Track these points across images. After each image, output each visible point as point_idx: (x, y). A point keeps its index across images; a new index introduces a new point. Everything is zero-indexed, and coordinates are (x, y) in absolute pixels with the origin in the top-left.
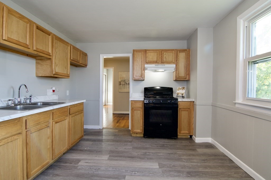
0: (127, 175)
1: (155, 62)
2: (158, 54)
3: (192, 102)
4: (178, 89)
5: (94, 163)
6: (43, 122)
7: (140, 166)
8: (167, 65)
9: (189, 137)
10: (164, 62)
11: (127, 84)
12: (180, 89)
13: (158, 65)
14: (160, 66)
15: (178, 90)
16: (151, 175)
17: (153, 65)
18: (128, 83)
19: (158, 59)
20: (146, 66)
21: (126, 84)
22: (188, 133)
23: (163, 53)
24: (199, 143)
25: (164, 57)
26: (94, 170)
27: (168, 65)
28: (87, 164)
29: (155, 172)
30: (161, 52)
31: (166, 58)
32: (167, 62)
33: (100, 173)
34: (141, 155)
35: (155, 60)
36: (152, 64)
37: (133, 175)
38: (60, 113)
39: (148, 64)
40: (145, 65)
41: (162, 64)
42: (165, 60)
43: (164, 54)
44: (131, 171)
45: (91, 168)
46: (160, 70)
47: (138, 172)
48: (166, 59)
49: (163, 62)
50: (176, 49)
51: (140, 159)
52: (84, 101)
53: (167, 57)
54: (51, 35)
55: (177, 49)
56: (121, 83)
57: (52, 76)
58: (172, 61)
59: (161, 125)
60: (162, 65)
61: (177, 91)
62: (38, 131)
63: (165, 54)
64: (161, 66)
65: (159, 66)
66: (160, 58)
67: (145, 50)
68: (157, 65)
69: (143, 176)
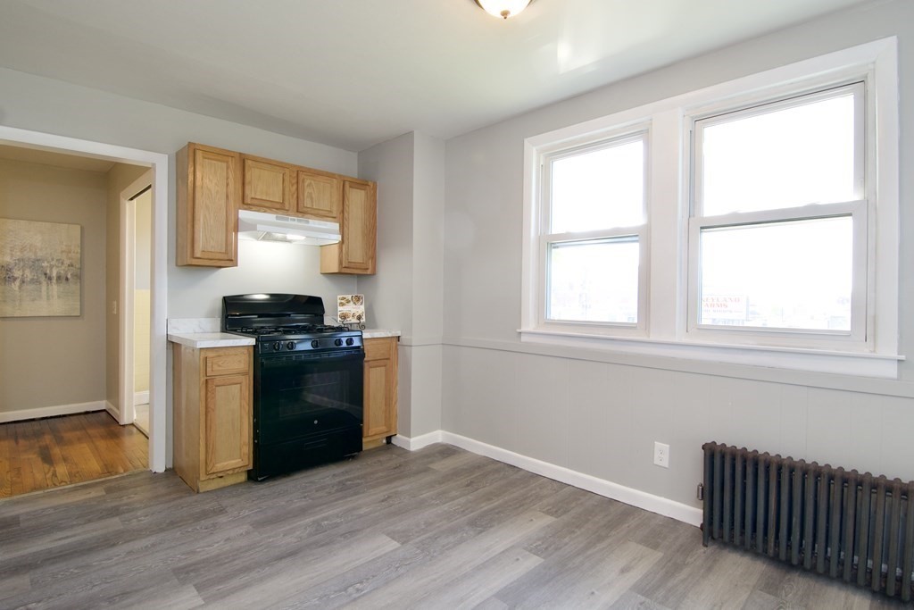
1: (278, 206)
2: (287, 178)
3: (395, 340)
4: (339, 301)
7: (347, 564)
8: (315, 223)
9: (384, 441)
10: (305, 210)
11: (54, 281)
12: (348, 302)
13: (287, 219)
14: (293, 221)
15: (342, 304)
17: (270, 217)
18: (54, 274)
19: (287, 197)
20: (244, 214)
21: (43, 278)
23: (303, 181)
25: (306, 194)
27: (317, 222)
29: (406, 559)
30: (295, 175)
31: (312, 199)
32: (316, 212)
35: (278, 199)
36: (265, 212)
37: (358, 598)
39: (250, 209)
40: (240, 211)
41: (300, 215)
42: (307, 203)
43: (306, 184)
44: (340, 591)
47: (361, 583)
48: (312, 202)
49: (300, 211)
50: (340, 176)
53: (314, 196)
55: (344, 176)
56: (17, 273)
58: (331, 211)
59: (316, 422)
60: (298, 220)
61: (340, 308)
63: (309, 185)
64: (296, 223)
65: (290, 222)
66: (292, 196)
67: (240, 154)
68: (282, 219)
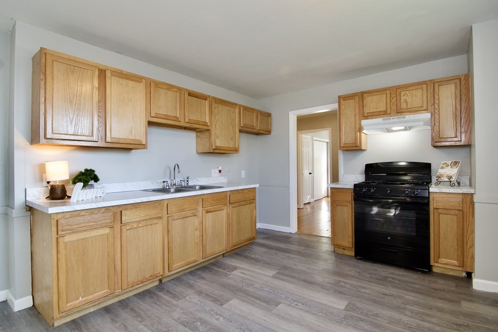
0: (284, 303)
1: (383, 113)
2: (388, 96)
3: (469, 196)
4: (441, 166)
5: (252, 276)
6: (188, 209)
7: (314, 297)
8: (409, 117)
9: (464, 274)
10: (401, 110)
12: (448, 166)
13: (390, 119)
14: (394, 119)
15: (442, 168)
16: (320, 314)
17: (379, 120)
19: (388, 107)
20: (364, 122)
22: (458, 264)
23: (400, 94)
24: (482, 291)
25: (402, 101)
26: (245, 285)
27: (412, 116)
28: (243, 275)
29: (331, 313)
30: (395, 91)
31: (407, 103)
32: (410, 110)
33: (250, 289)
34: (329, 283)
35: (383, 109)
36: (376, 118)
37: (292, 306)
38: (213, 200)
39: (367, 119)
40: (362, 121)
41: (399, 114)
42: (404, 106)
43: (402, 95)
44: (293, 300)
45: (243, 281)
46: (394, 129)
47: (302, 304)
48: (407, 104)
49: (399, 112)
50: (431, 81)
51: (322, 288)
52: (257, 186)
53: (408, 100)
54: (208, 99)
55: (434, 80)
57: (212, 151)
58: (422, 107)
59: (389, 238)
60: (397, 118)
61: (440, 171)
62: (181, 218)
63: (404, 95)
64: (396, 120)
65: (392, 120)
66: (393, 104)
67: (362, 92)
68: (385, 120)
69: (307, 311)
